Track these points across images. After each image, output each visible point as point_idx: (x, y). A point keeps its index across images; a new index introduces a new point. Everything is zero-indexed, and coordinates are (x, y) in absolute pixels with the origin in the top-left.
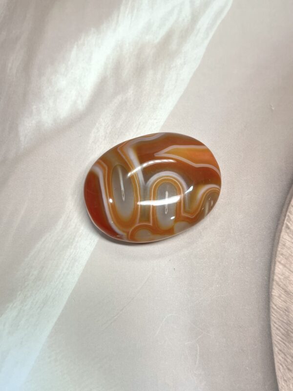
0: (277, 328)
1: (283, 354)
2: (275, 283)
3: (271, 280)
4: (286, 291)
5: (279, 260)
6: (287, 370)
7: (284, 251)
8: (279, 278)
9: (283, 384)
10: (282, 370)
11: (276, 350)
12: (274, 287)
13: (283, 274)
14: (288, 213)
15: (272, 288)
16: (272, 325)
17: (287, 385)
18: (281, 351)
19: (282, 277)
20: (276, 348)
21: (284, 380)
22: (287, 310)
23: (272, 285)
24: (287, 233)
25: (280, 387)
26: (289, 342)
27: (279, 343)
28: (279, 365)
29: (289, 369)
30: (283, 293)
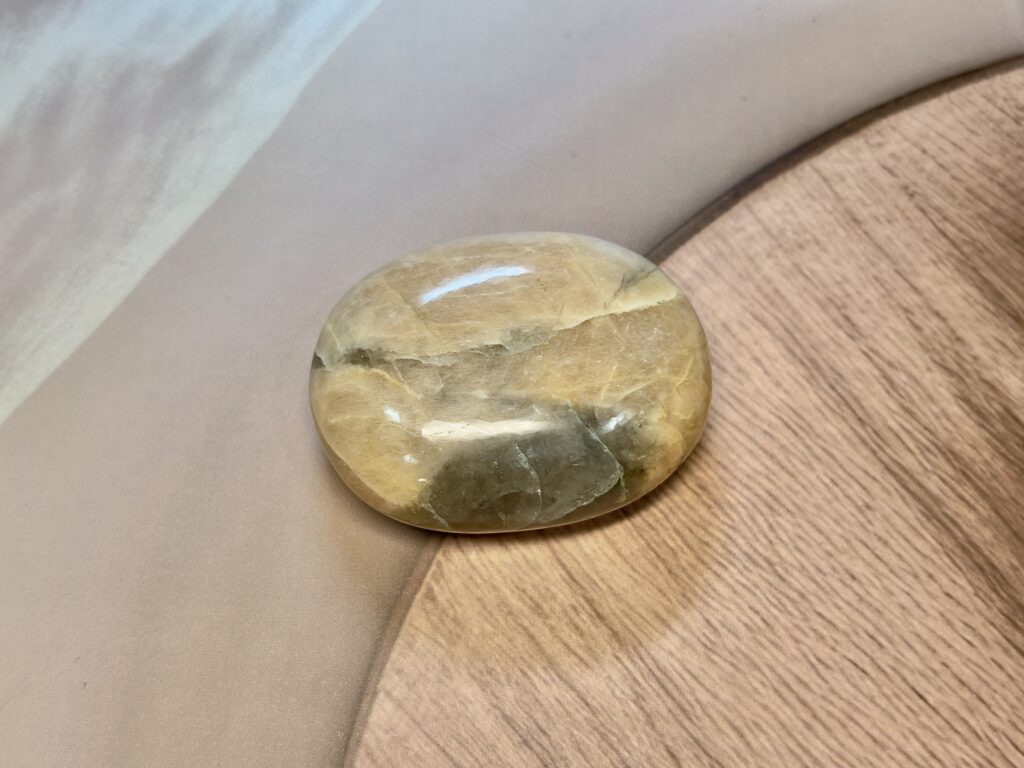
2: (361, 752)
3: (352, 743)
5: (389, 686)
7: (407, 663)
8: (378, 740)
12: (358, 763)
13: (390, 729)
23: (354, 757)
24: (425, 609)
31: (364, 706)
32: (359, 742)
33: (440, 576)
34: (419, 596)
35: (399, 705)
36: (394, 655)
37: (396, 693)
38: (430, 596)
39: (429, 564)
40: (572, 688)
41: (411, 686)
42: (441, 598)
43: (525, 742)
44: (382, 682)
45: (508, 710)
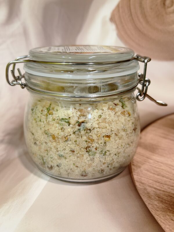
0: (143, 196)
1: (151, 205)
3: (133, 180)
4: (142, 183)
6: (156, 211)
9: (157, 216)
10: (154, 211)
11: (147, 204)
13: (138, 178)
15: (135, 183)
16: (141, 195)
17: (159, 217)
18: (149, 204)
19: (138, 179)
20: (147, 203)
21: (157, 215)
22: (145, 189)
25: (156, 219)
26: (152, 200)
27: (147, 201)
28: (151, 209)
29: (157, 210)
30: (140, 183)
32: (134, 180)
33: (133, 162)
34: (132, 165)
35: (137, 175)
36: (133, 170)
37: (136, 174)
38: (133, 165)
40: (160, 169)
41: (137, 173)
42: (135, 164)
43: (158, 175)
45: (153, 173)
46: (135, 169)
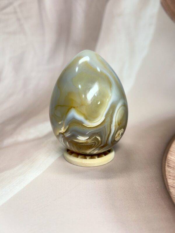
2: (170, 187)
3: (166, 185)
5: (169, 178)
7: (171, 174)
8: (172, 184)
12: (170, 188)
14: (166, 162)
15: (169, 189)
23: (168, 187)
24: (170, 168)
31: (165, 181)
32: (168, 185)
33: (169, 164)
35: (174, 180)
36: (167, 173)
37: (171, 178)
38: (168, 166)
39: (165, 163)
41: (174, 177)
42: (172, 166)
44: (167, 177)
46: (171, 172)
